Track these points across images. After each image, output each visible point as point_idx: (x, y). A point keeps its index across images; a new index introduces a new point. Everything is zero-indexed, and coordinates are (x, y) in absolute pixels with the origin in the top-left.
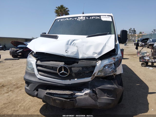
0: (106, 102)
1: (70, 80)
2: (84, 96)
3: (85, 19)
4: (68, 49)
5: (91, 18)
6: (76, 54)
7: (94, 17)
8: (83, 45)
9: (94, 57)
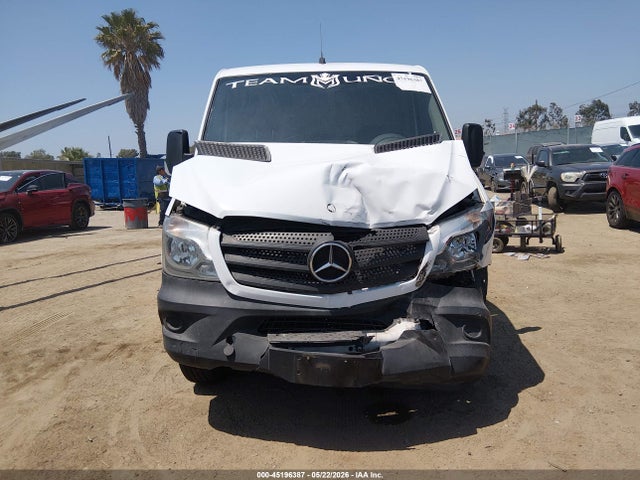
0: (468, 355)
1: (350, 293)
2: (402, 341)
3: (338, 83)
4: (331, 198)
5: (359, 80)
6: (359, 215)
7: (368, 77)
8: (380, 182)
9: (420, 220)
